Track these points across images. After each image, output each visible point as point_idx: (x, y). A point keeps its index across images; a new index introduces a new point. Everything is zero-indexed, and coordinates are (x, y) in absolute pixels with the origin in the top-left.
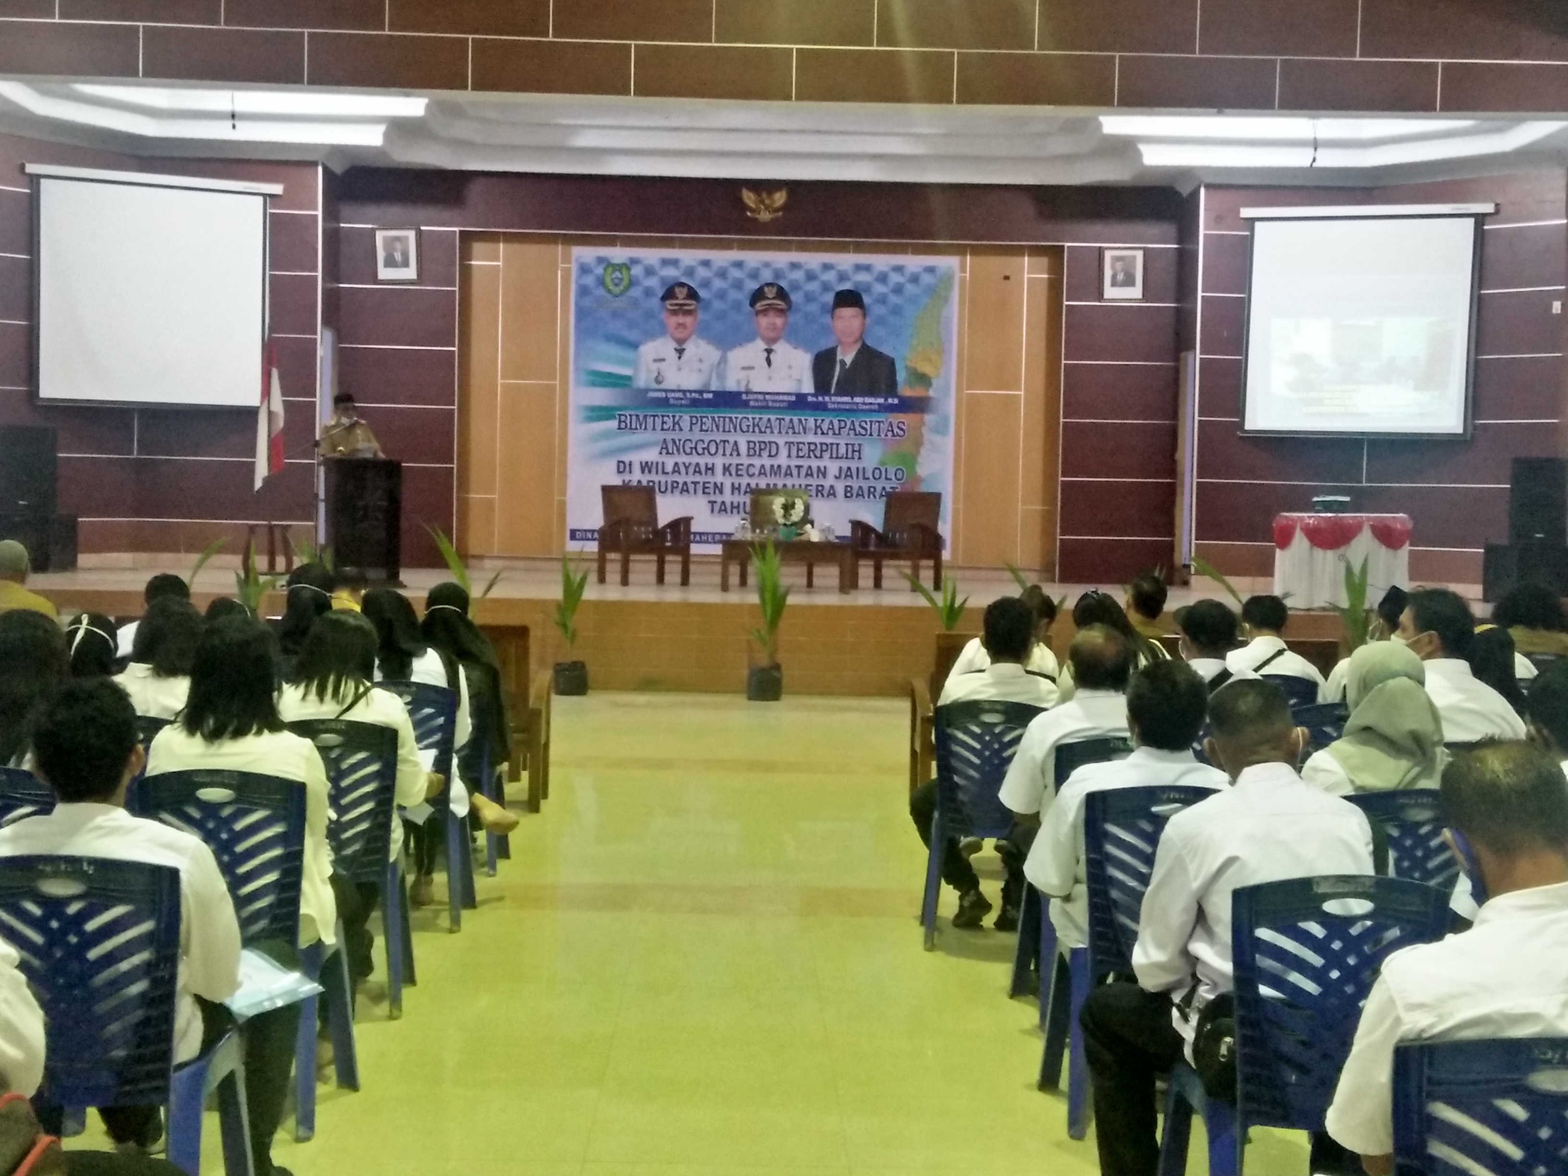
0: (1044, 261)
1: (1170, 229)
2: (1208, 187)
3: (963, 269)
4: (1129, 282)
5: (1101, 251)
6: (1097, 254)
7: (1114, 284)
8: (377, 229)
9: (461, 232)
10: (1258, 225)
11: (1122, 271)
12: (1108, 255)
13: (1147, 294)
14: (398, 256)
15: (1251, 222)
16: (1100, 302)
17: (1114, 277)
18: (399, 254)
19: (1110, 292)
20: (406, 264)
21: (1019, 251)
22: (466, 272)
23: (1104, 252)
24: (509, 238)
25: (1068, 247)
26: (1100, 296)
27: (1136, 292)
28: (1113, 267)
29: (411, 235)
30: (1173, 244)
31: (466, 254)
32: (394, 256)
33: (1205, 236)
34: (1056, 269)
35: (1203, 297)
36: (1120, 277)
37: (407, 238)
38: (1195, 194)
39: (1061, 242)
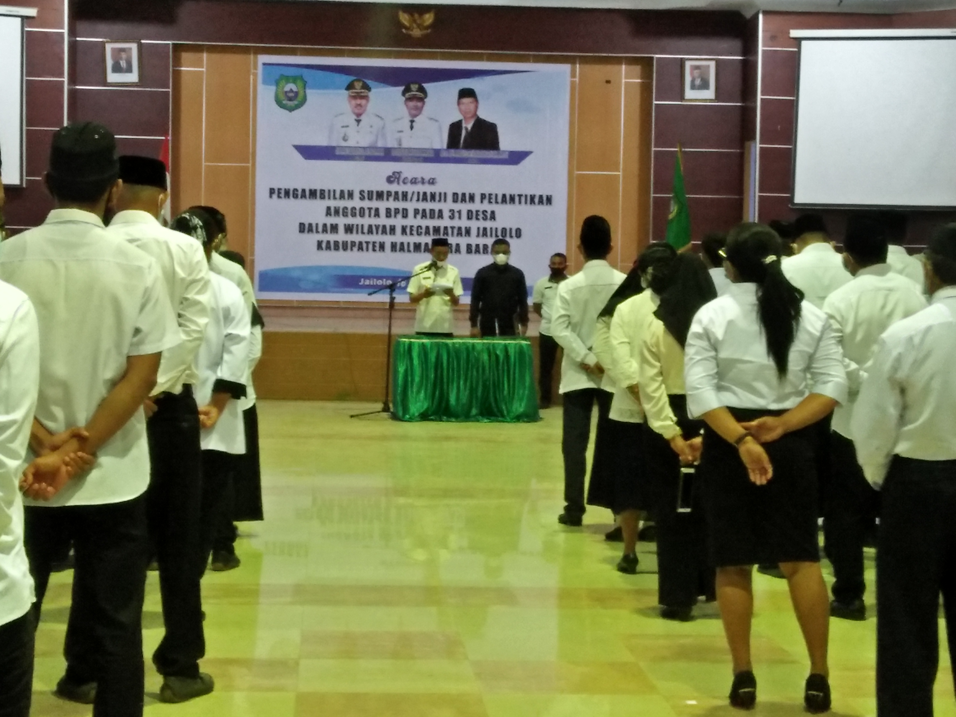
0: (637, 69)
1: (737, 44)
2: (765, 13)
3: (573, 75)
4: (705, 85)
5: (682, 61)
6: (679, 63)
7: (693, 87)
8: (107, 42)
9: (173, 44)
10: (804, 43)
11: (698, 77)
12: (688, 64)
13: (719, 97)
14: (123, 64)
15: (798, 41)
16: (682, 102)
17: (693, 81)
18: (124, 61)
19: (690, 94)
20: (129, 70)
21: (618, 61)
22: (177, 74)
23: (684, 62)
24: (211, 49)
25: (657, 58)
26: (682, 98)
27: (710, 94)
28: (692, 73)
29: (134, 47)
30: (738, 56)
31: (177, 62)
32: (120, 64)
33: (764, 52)
34: (647, 75)
35: (762, 99)
36: (698, 82)
37: (130, 49)
38: (755, 18)
39: (651, 54)
